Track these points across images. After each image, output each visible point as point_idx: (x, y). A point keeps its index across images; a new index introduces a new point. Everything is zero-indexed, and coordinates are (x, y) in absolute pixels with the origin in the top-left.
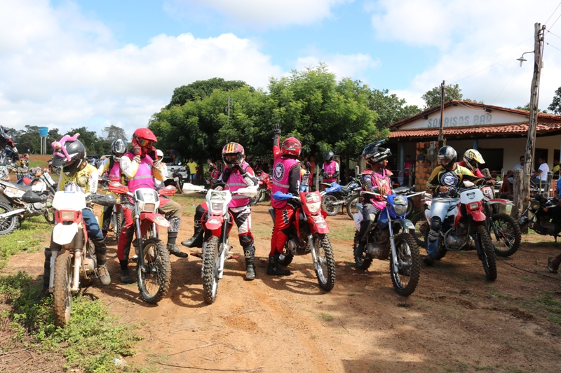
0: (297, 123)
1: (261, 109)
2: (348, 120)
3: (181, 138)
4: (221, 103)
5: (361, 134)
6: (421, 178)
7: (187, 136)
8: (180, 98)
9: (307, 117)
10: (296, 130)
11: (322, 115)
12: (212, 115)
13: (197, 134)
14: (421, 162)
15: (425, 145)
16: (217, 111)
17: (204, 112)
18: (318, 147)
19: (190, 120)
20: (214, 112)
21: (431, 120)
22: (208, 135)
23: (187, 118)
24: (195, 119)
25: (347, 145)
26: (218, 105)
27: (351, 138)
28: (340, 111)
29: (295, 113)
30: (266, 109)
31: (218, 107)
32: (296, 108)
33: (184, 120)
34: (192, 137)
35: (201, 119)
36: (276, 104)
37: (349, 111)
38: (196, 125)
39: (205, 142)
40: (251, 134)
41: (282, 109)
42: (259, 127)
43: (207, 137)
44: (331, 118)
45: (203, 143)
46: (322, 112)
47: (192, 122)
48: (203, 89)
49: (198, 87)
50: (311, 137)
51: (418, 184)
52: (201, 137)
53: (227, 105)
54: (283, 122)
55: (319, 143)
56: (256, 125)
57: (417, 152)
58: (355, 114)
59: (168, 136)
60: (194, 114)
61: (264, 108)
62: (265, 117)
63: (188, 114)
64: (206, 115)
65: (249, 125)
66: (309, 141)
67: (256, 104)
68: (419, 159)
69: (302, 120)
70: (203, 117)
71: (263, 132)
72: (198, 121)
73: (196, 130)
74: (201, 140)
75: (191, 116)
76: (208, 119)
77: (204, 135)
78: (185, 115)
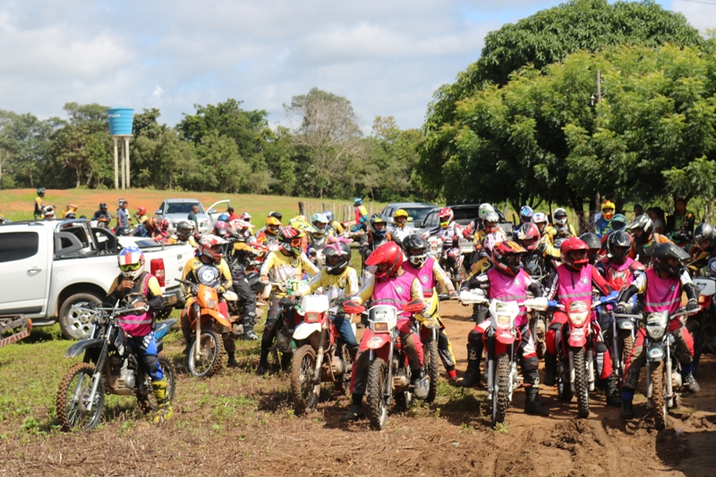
1: (642, 115)
3: (500, 165)
4: (583, 86)
8: (500, 56)
10: (704, 157)
12: (564, 113)
13: (534, 154)
16: (575, 104)
17: (546, 108)
19: (518, 127)
20: (569, 108)
22: (557, 156)
23: (511, 121)
24: (526, 126)
29: (703, 123)
31: (575, 96)
33: (505, 126)
34: (522, 162)
35: (543, 125)
38: (531, 136)
39: (550, 172)
43: (555, 160)
45: (547, 175)
47: (522, 132)
49: (541, 28)
52: (543, 161)
54: (681, 140)
56: (632, 147)
60: (525, 113)
61: (649, 113)
62: (650, 130)
63: (513, 113)
64: (552, 114)
65: (619, 149)
67: (632, 105)
70: (544, 117)
71: (645, 162)
72: (535, 128)
73: (531, 148)
74: (542, 168)
75: (518, 116)
76: (555, 122)
77: (549, 157)
78: (506, 115)
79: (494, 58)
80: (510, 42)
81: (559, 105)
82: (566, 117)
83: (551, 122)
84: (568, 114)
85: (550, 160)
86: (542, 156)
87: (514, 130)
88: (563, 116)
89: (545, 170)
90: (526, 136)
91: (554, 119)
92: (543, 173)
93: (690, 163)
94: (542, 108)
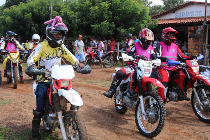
0: (105, 16)
2: (135, 14)
3: (21, 27)
4: (45, 4)
5: (143, 23)
6: (192, 48)
7: (24, 26)
9: (111, 12)
10: (106, 20)
11: (119, 11)
12: (41, 12)
13: (31, 24)
14: (191, 39)
15: (194, 28)
16: (44, 10)
18: (118, 31)
21: (177, 13)
23: (24, 14)
24: (29, 15)
25: (135, 30)
26: (43, 6)
27: (137, 25)
28: (130, 9)
29: (104, 10)
30: (83, 8)
31: (44, 7)
32: (105, 7)
33: (22, 16)
34: (28, 26)
35: (34, 15)
36: (91, 4)
37: (136, 8)
38: (31, 18)
39: (36, 29)
40: (76, 23)
41: (96, 7)
42: (80, 19)
43: (38, 26)
44: (124, 12)
45: (35, 30)
46: (119, 9)
47: (28, 17)
50: (113, 25)
51: (190, 52)
52: (34, 26)
53: (50, 6)
55: (118, 29)
57: (189, 33)
58: (139, 10)
60: (28, 12)
63: (24, 12)
64: (37, 12)
65: (74, 18)
66: (113, 27)
68: (190, 37)
69: (108, 14)
70: (34, 13)
71: (84, 22)
72: (32, 16)
73: (30, 22)
74: (34, 28)
75: (26, 13)
76: (38, 15)
77: (36, 25)
78: (22, 12)
81: (39, 10)
82: (41, 13)
83: (36, 14)
84: (42, 12)
85: (36, 26)
86: (34, 25)
87: (25, 17)
88: (40, 13)
89: (35, 29)
90: (29, 18)
91: (37, 14)
92: (34, 30)
93: (101, 23)
94: (34, 10)
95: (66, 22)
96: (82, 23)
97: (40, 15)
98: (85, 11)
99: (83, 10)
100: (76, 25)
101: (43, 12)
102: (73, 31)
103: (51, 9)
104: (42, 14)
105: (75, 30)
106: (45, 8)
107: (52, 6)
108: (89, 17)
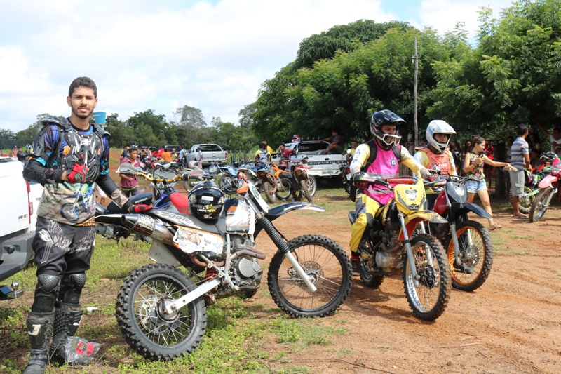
3: (339, 110)
4: (400, 50)
7: (349, 106)
8: (312, 52)
12: (389, 70)
13: (365, 102)
16: (397, 64)
17: (375, 67)
20: (393, 66)
22: (383, 103)
23: (348, 78)
24: (362, 79)
26: (395, 55)
31: (397, 58)
33: (342, 82)
34: (358, 107)
35: (372, 78)
38: (365, 88)
43: (382, 106)
47: (358, 84)
48: (346, 36)
49: (338, 35)
52: (374, 106)
53: (413, 53)
59: (315, 108)
60: (357, 72)
63: (347, 72)
64: (380, 72)
70: (374, 74)
72: (367, 82)
73: (364, 97)
75: (353, 74)
77: (378, 103)
78: (342, 74)
79: (308, 53)
80: (318, 43)
81: (384, 65)
82: (391, 73)
83: (379, 77)
84: (392, 71)
85: (379, 105)
86: (372, 103)
87: (351, 84)
88: (389, 72)
90: (362, 87)
91: (382, 75)
94: (373, 67)
95: (476, 87)
96: (524, 90)
97: (388, 78)
98: (529, 57)
99: (523, 52)
100: (506, 96)
101: (395, 71)
102: (495, 113)
103: (417, 60)
104: (392, 76)
105: (501, 111)
106: (399, 61)
107: (418, 53)
108: (545, 70)
